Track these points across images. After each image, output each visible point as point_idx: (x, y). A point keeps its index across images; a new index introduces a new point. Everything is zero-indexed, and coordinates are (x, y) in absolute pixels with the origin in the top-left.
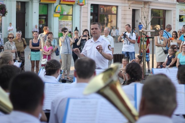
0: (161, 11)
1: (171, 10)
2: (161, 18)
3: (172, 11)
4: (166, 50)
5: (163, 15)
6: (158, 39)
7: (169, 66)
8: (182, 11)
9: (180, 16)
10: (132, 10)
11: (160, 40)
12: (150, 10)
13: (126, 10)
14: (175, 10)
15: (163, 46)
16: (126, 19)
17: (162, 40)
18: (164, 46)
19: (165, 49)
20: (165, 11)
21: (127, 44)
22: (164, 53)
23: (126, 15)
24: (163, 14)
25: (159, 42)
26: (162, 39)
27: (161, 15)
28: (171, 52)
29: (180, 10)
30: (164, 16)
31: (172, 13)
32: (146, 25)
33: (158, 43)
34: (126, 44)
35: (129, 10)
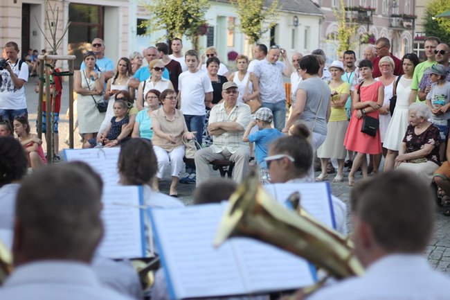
0: (93, 9)
1: (117, 7)
2: (94, 26)
3: (120, 9)
4: (102, 104)
5: (99, 19)
6: (83, 77)
7: (115, 142)
8: (144, 10)
9: (139, 21)
10: (21, 6)
11: (88, 79)
12: (67, 5)
13: (7, 7)
14: (127, 7)
15: (94, 92)
16: (7, 27)
17: (93, 80)
18: (97, 93)
19: (99, 99)
20: (102, 9)
21: (8, 89)
22: (97, 112)
23: (7, 17)
24: (99, 15)
25: (84, 83)
26: (92, 77)
27: (94, 19)
28: (119, 110)
29: (138, 6)
30: (99, 22)
31: (121, 13)
32: (55, 44)
33: (81, 87)
34: (6, 90)
35: (15, 5)
